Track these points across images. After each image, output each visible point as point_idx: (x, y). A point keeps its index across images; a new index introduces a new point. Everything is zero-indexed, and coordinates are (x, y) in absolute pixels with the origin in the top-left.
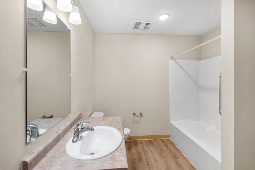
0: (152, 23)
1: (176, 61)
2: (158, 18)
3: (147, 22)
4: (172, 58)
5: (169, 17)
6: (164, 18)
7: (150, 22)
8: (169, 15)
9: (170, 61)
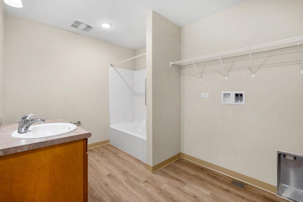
0: (94, 26)
1: (115, 69)
2: (101, 24)
3: (89, 25)
4: (111, 65)
5: (111, 27)
6: (106, 26)
7: (92, 26)
8: (111, 26)
9: (110, 68)
